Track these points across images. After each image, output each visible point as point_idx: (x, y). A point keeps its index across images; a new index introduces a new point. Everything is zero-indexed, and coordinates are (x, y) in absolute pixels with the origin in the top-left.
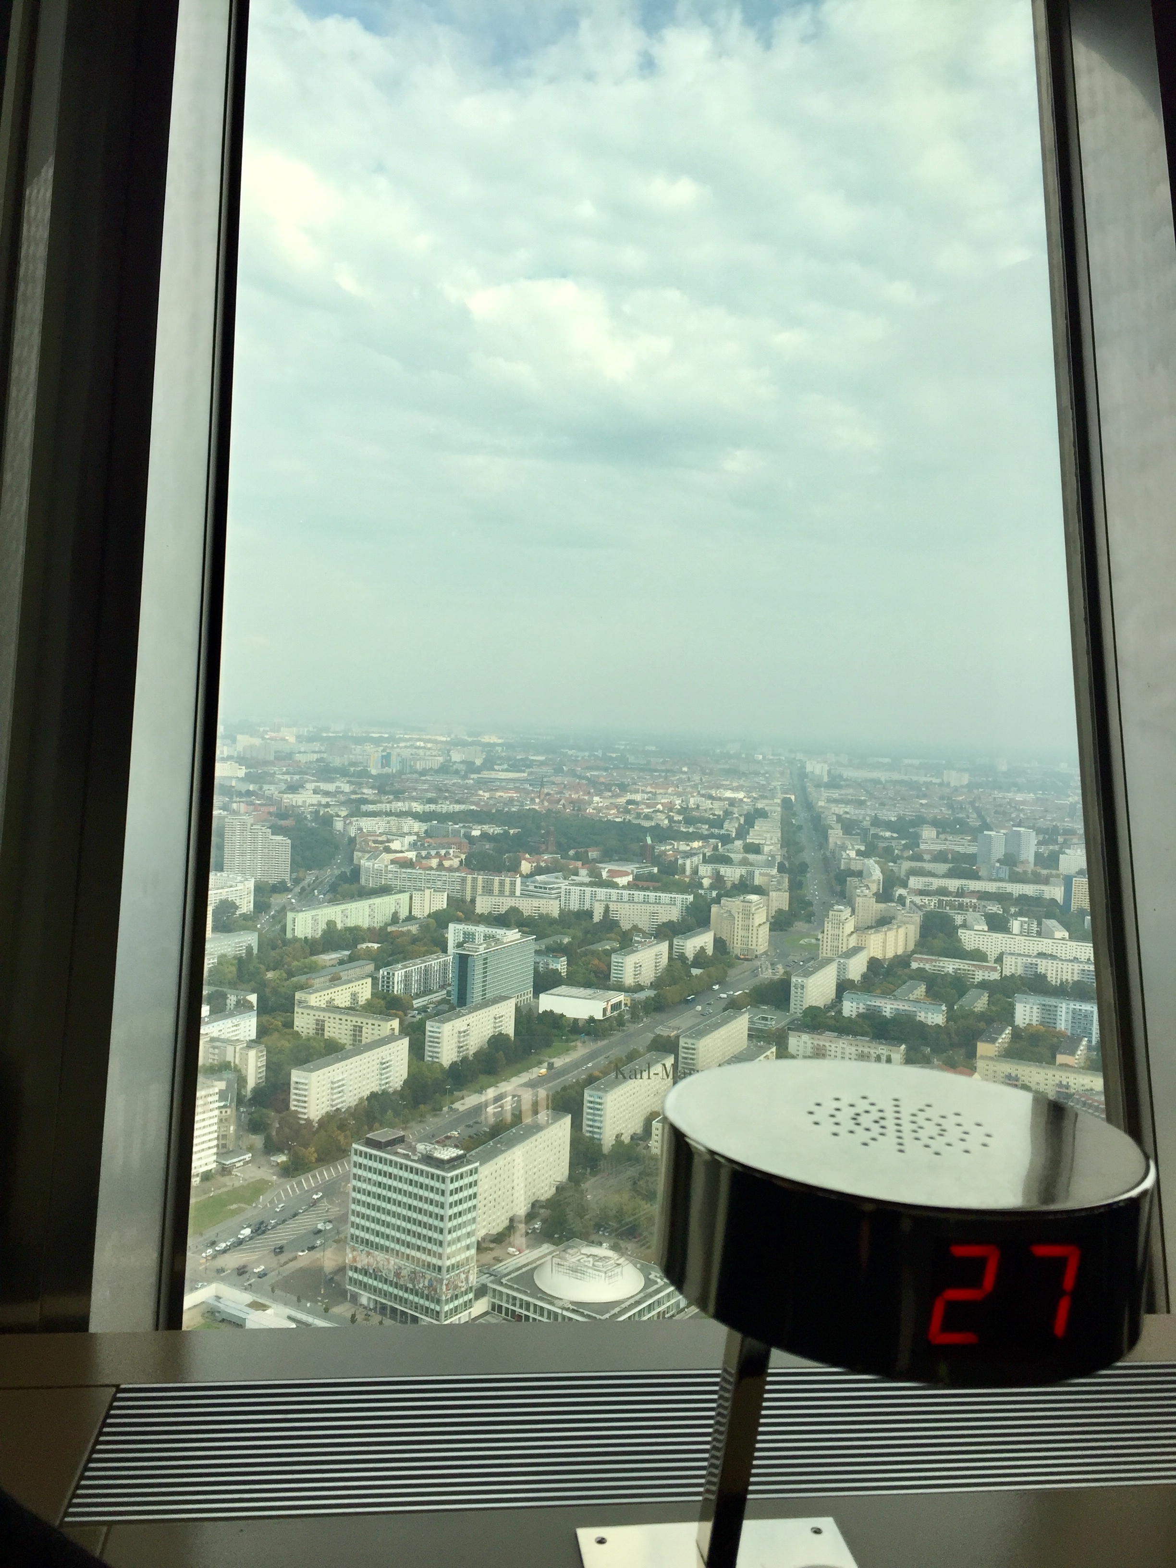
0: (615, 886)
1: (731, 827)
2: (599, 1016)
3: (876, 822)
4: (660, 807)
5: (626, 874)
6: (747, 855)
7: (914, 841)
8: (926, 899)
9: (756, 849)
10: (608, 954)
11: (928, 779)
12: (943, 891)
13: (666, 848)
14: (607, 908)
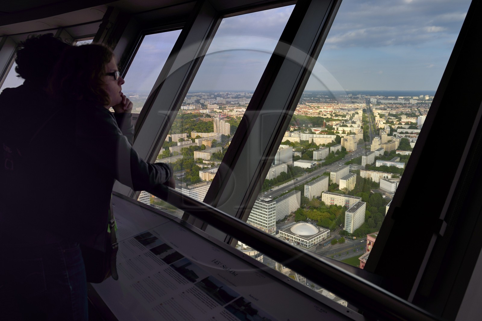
0: (315, 133)
1: (348, 117)
2: (310, 167)
3: (390, 115)
4: (328, 112)
5: (319, 130)
6: (352, 125)
7: (400, 119)
8: (402, 135)
9: (354, 122)
10: (312, 152)
11: (405, 102)
12: (407, 133)
13: (330, 123)
14: (313, 140)
